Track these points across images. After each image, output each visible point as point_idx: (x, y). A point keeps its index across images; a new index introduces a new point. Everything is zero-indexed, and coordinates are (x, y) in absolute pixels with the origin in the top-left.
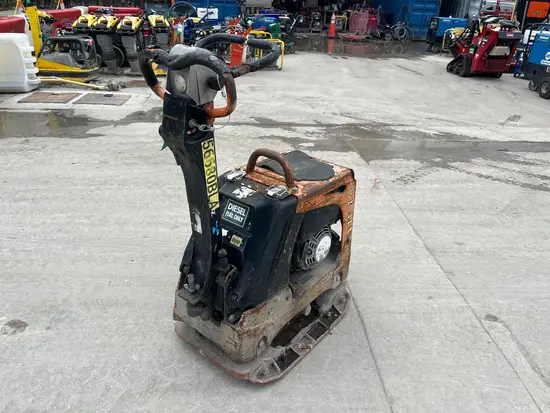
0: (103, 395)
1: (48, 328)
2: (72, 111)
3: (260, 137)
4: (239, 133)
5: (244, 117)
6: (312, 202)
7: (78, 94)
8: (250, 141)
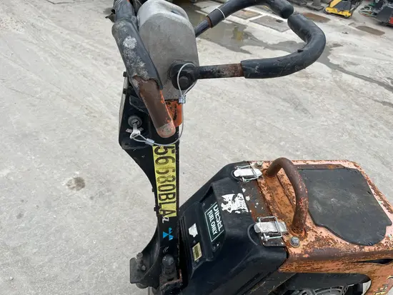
0: (72, 283)
1: (92, 198)
2: (245, 27)
3: (384, 103)
4: (365, 90)
5: (383, 75)
6: (316, 266)
7: (259, 14)
8: (370, 102)
